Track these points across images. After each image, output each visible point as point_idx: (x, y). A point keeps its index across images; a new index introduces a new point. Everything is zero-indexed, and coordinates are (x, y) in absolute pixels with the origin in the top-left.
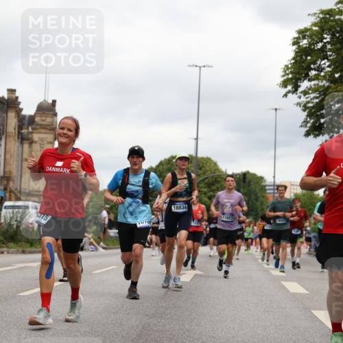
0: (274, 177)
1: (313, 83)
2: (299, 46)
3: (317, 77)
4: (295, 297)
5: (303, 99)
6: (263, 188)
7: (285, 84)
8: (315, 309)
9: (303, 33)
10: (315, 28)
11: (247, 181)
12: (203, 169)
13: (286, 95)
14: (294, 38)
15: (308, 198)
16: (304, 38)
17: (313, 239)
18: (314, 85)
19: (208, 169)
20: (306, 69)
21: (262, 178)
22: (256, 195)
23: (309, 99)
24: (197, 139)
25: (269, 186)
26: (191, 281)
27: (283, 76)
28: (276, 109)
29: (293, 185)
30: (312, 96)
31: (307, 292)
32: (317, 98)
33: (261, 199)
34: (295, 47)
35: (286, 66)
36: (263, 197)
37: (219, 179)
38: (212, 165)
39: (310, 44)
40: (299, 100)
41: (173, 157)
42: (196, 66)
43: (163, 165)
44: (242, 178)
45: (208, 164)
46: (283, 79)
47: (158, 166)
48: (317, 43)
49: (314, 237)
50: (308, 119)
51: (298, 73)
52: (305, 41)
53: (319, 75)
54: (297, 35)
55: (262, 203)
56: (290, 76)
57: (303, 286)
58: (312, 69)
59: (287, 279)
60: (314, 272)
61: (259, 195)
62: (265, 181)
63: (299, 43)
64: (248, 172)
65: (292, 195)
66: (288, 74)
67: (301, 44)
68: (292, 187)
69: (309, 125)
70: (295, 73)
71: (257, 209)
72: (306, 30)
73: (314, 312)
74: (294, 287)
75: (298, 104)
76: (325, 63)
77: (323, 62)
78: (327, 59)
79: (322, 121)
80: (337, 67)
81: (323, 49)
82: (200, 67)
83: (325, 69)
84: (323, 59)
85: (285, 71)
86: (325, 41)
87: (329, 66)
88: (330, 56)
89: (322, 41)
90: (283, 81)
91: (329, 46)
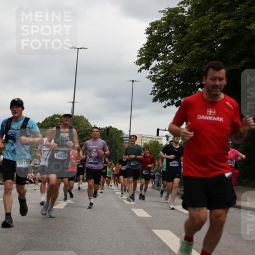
0: (130, 131)
1: (161, 62)
2: (151, 34)
3: (163, 58)
4: (141, 220)
5: (153, 74)
6: (122, 140)
7: (139, 62)
8: (155, 229)
9: (154, 25)
10: (163, 22)
11: (110, 134)
12: (77, 124)
13: (140, 71)
14: (148, 28)
15: (154, 147)
16: (155, 28)
17: (156, 177)
18: (162, 63)
19: (81, 124)
20: (156, 52)
21: (121, 132)
22: (116, 144)
23: (157, 74)
24: (73, 102)
25: (126, 137)
26: (64, 208)
27: (138, 56)
28: (133, 81)
29: (143, 137)
30: (159, 71)
31: (149, 216)
32: (162, 73)
33: (119, 147)
34: (148, 36)
35: (141, 49)
36: (121, 146)
37: (89, 132)
38: (84, 122)
39: (159, 33)
40: (150, 75)
41: (55, 116)
42: (75, 48)
43: (47, 122)
44: (106, 132)
45: (81, 121)
46: (139, 58)
47: (43, 122)
48: (165, 32)
49: (158, 175)
50: (156, 89)
51: (150, 54)
52: (156, 31)
53: (165, 56)
54: (149, 26)
55: (120, 150)
56: (144, 57)
57: (147, 212)
58: (160, 52)
59: (135, 207)
60: (156, 202)
61: (118, 144)
62: (123, 134)
63: (152, 32)
64: (111, 127)
65: (143, 144)
66: (142, 55)
67: (153, 33)
69: (157, 93)
70: (148, 54)
71: (116, 154)
72: (157, 22)
73: (154, 231)
74: (141, 213)
75: (149, 77)
76: (170, 48)
77: (168, 47)
78: (172, 44)
79: (166, 90)
80: (179, 51)
81: (169, 37)
82: (78, 49)
83: (170, 51)
84: (169, 45)
85: (140, 53)
86: (170, 31)
87: (173, 50)
88: (174, 42)
89: (168, 31)
90: (139, 60)
91: (173, 35)
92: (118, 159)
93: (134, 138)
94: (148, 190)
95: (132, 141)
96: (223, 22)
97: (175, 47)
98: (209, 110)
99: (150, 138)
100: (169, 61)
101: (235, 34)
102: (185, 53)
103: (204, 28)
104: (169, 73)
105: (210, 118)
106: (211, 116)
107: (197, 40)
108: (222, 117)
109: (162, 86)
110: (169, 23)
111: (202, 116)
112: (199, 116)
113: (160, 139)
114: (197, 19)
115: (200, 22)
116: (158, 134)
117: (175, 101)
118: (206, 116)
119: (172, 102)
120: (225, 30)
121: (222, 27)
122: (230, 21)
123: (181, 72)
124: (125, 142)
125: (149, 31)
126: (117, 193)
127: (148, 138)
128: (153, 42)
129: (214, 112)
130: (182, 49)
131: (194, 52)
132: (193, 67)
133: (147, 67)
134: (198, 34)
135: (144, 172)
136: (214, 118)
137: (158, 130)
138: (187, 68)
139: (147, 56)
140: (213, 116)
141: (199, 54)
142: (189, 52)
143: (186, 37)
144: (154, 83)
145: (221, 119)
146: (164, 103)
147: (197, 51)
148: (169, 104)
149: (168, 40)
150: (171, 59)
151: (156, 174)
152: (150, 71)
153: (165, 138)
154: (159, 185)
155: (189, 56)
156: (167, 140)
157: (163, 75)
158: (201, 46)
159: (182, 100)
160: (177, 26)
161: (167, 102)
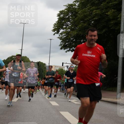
0: (49, 64)
1: (64, 30)
3: (66, 28)
4: (54, 107)
5: (61, 36)
6: (45, 68)
7: (54, 30)
8: (61, 111)
9: (61, 12)
10: (66, 11)
11: (39, 65)
12: (24, 60)
13: (54, 34)
14: (58, 14)
15: (61, 71)
16: (62, 14)
19: (25, 61)
20: (62, 25)
21: (45, 64)
23: (62, 36)
24: (22, 50)
25: (47, 67)
26: (17, 101)
27: (54, 27)
28: (51, 39)
29: (56, 67)
30: (64, 35)
31: (58, 105)
33: (44, 72)
34: (58, 17)
35: (55, 24)
36: (45, 71)
38: (27, 59)
39: (64, 16)
40: (59, 36)
41: (13, 56)
42: (23, 23)
45: (25, 59)
46: (54, 28)
48: (66, 16)
49: (62, 85)
50: (62, 43)
51: (59, 26)
52: (62, 15)
53: (66, 27)
54: (59, 13)
55: (44, 73)
56: (56, 27)
57: (57, 103)
58: (64, 25)
59: (51, 101)
60: (62, 98)
61: (43, 70)
62: (46, 65)
63: (60, 16)
64: (40, 62)
65: (55, 70)
66: (55, 27)
68: (55, 67)
69: (62, 45)
70: (58, 26)
71: (42, 75)
72: (63, 11)
74: (54, 103)
75: (58, 38)
76: (69, 23)
77: (68, 23)
78: (70, 22)
79: (67, 44)
80: (73, 25)
81: (68, 18)
82: (24, 24)
83: (69, 25)
84: (68, 22)
85: (54, 26)
86: (69, 15)
87: (70, 24)
88: (71, 21)
89: (68, 15)
90: (54, 29)
91: (70, 17)
92: (44, 77)
93: (51, 67)
94: (58, 92)
95: (50, 69)
96: (94, 11)
97: (71, 23)
98: (88, 52)
99: (59, 67)
100: (68, 30)
101: (101, 17)
102: (76, 26)
103: (85, 14)
104: (68, 35)
105: (89, 55)
106: (89, 54)
107: (82, 19)
108: (94, 55)
109: (65, 42)
110: (69, 11)
111: (84, 54)
112: (83, 54)
113: (64, 68)
114: (82, 9)
115: (83, 11)
116: (63, 65)
117: (71, 49)
118: (87, 55)
119: (70, 49)
120: (96, 15)
121: (94, 14)
122: (98, 10)
123: (74, 35)
124: (47, 69)
125: (59, 15)
126: (42, 94)
127: (58, 67)
128: (61, 20)
129: (91, 53)
130: (75, 24)
131: (80, 25)
132: (80, 33)
133: (58, 33)
134: (83, 17)
135: (56, 83)
136: (91, 56)
137: (63, 63)
138: (77, 33)
139: (58, 27)
140: (90, 55)
141: (83, 26)
142: (78, 25)
143: (77, 18)
144: (61, 40)
145: (94, 56)
146: (66, 50)
147: (82, 25)
148: (68, 51)
149: (68, 20)
150: (69, 29)
151: (62, 84)
152: (59, 34)
153: (66, 67)
154: (63, 90)
155: (78, 27)
156: (67, 68)
157: (65, 36)
158: (84, 23)
159: (75, 49)
160: (72, 13)
161: (67, 50)
